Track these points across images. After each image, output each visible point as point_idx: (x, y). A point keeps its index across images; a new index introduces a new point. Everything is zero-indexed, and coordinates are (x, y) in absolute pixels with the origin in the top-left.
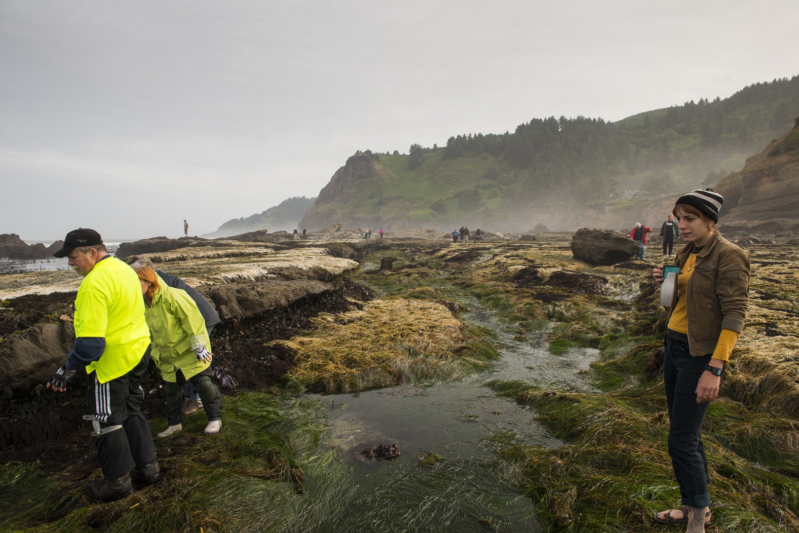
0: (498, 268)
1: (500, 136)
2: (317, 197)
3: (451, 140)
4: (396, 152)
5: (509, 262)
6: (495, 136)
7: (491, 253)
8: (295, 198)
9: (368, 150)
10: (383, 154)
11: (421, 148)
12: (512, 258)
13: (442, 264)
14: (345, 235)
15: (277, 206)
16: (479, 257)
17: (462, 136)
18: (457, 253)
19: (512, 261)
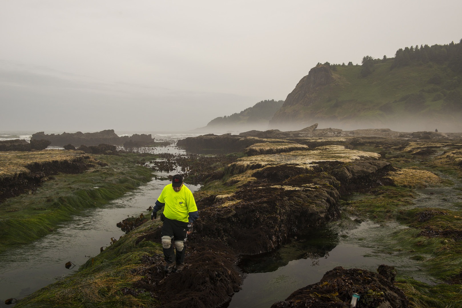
0: (449, 159)
1: (445, 46)
2: (284, 101)
3: (399, 52)
4: (350, 63)
5: (455, 156)
6: (441, 46)
7: (442, 150)
8: (266, 101)
9: (327, 62)
10: (339, 65)
11: (372, 60)
12: (457, 154)
13: (411, 156)
14: (323, 134)
15: (252, 107)
16: (435, 153)
17: (410, 48)
18: (419, 150)
19: (457, 156)
